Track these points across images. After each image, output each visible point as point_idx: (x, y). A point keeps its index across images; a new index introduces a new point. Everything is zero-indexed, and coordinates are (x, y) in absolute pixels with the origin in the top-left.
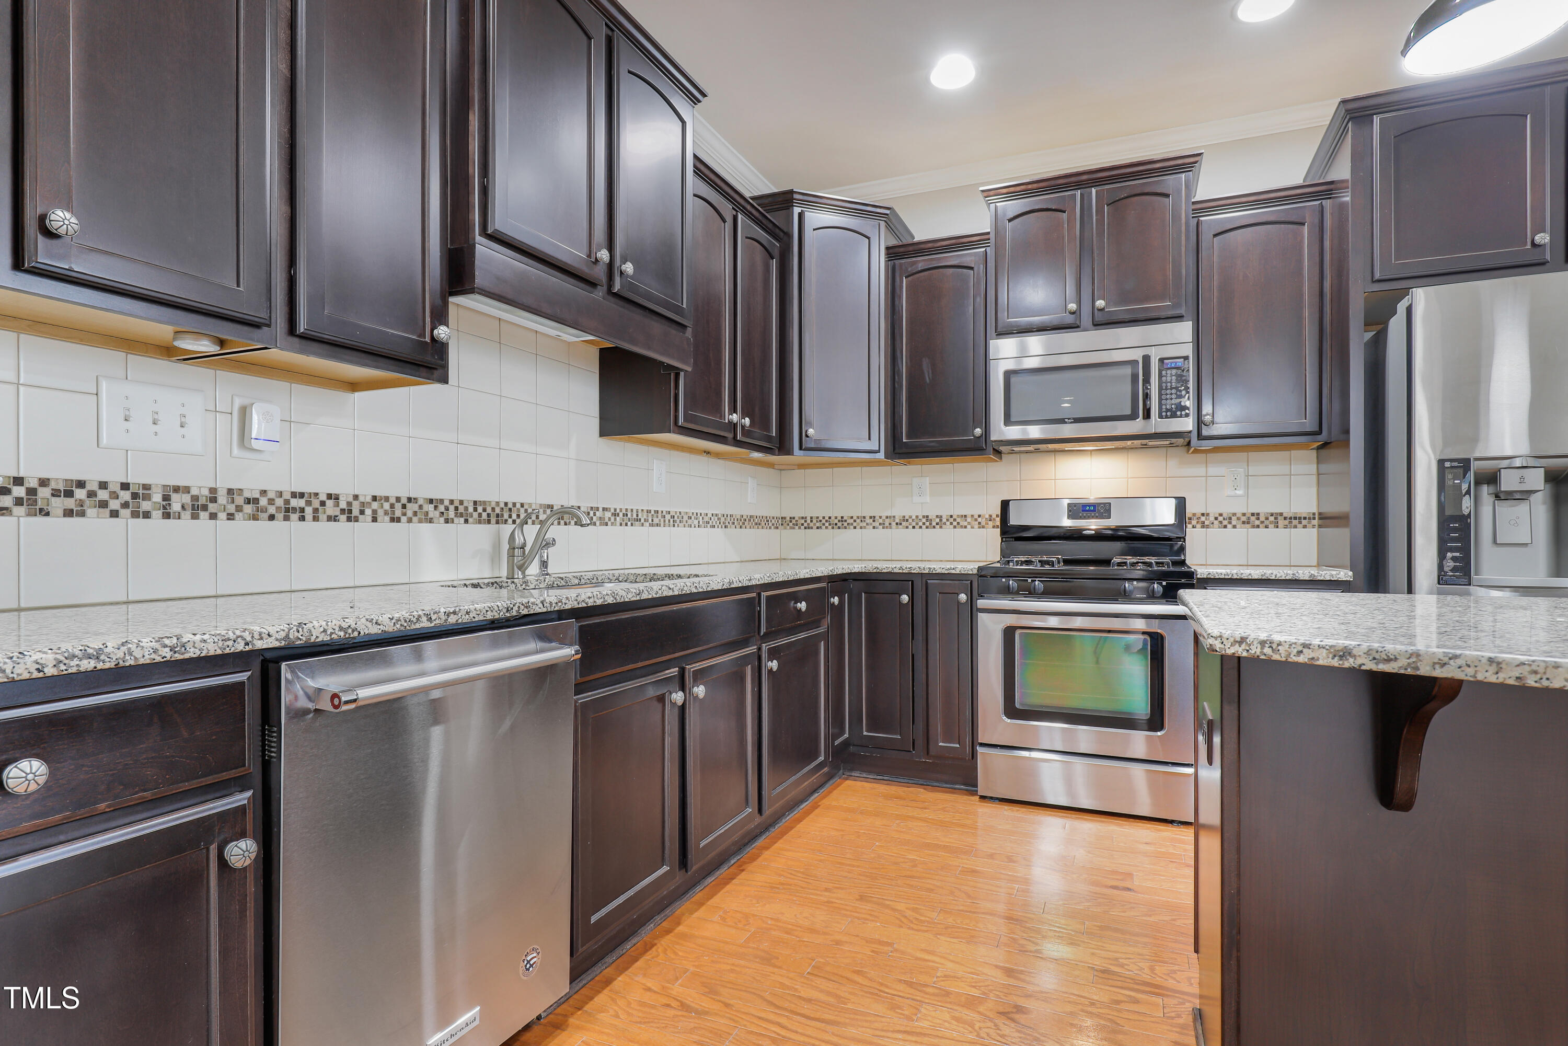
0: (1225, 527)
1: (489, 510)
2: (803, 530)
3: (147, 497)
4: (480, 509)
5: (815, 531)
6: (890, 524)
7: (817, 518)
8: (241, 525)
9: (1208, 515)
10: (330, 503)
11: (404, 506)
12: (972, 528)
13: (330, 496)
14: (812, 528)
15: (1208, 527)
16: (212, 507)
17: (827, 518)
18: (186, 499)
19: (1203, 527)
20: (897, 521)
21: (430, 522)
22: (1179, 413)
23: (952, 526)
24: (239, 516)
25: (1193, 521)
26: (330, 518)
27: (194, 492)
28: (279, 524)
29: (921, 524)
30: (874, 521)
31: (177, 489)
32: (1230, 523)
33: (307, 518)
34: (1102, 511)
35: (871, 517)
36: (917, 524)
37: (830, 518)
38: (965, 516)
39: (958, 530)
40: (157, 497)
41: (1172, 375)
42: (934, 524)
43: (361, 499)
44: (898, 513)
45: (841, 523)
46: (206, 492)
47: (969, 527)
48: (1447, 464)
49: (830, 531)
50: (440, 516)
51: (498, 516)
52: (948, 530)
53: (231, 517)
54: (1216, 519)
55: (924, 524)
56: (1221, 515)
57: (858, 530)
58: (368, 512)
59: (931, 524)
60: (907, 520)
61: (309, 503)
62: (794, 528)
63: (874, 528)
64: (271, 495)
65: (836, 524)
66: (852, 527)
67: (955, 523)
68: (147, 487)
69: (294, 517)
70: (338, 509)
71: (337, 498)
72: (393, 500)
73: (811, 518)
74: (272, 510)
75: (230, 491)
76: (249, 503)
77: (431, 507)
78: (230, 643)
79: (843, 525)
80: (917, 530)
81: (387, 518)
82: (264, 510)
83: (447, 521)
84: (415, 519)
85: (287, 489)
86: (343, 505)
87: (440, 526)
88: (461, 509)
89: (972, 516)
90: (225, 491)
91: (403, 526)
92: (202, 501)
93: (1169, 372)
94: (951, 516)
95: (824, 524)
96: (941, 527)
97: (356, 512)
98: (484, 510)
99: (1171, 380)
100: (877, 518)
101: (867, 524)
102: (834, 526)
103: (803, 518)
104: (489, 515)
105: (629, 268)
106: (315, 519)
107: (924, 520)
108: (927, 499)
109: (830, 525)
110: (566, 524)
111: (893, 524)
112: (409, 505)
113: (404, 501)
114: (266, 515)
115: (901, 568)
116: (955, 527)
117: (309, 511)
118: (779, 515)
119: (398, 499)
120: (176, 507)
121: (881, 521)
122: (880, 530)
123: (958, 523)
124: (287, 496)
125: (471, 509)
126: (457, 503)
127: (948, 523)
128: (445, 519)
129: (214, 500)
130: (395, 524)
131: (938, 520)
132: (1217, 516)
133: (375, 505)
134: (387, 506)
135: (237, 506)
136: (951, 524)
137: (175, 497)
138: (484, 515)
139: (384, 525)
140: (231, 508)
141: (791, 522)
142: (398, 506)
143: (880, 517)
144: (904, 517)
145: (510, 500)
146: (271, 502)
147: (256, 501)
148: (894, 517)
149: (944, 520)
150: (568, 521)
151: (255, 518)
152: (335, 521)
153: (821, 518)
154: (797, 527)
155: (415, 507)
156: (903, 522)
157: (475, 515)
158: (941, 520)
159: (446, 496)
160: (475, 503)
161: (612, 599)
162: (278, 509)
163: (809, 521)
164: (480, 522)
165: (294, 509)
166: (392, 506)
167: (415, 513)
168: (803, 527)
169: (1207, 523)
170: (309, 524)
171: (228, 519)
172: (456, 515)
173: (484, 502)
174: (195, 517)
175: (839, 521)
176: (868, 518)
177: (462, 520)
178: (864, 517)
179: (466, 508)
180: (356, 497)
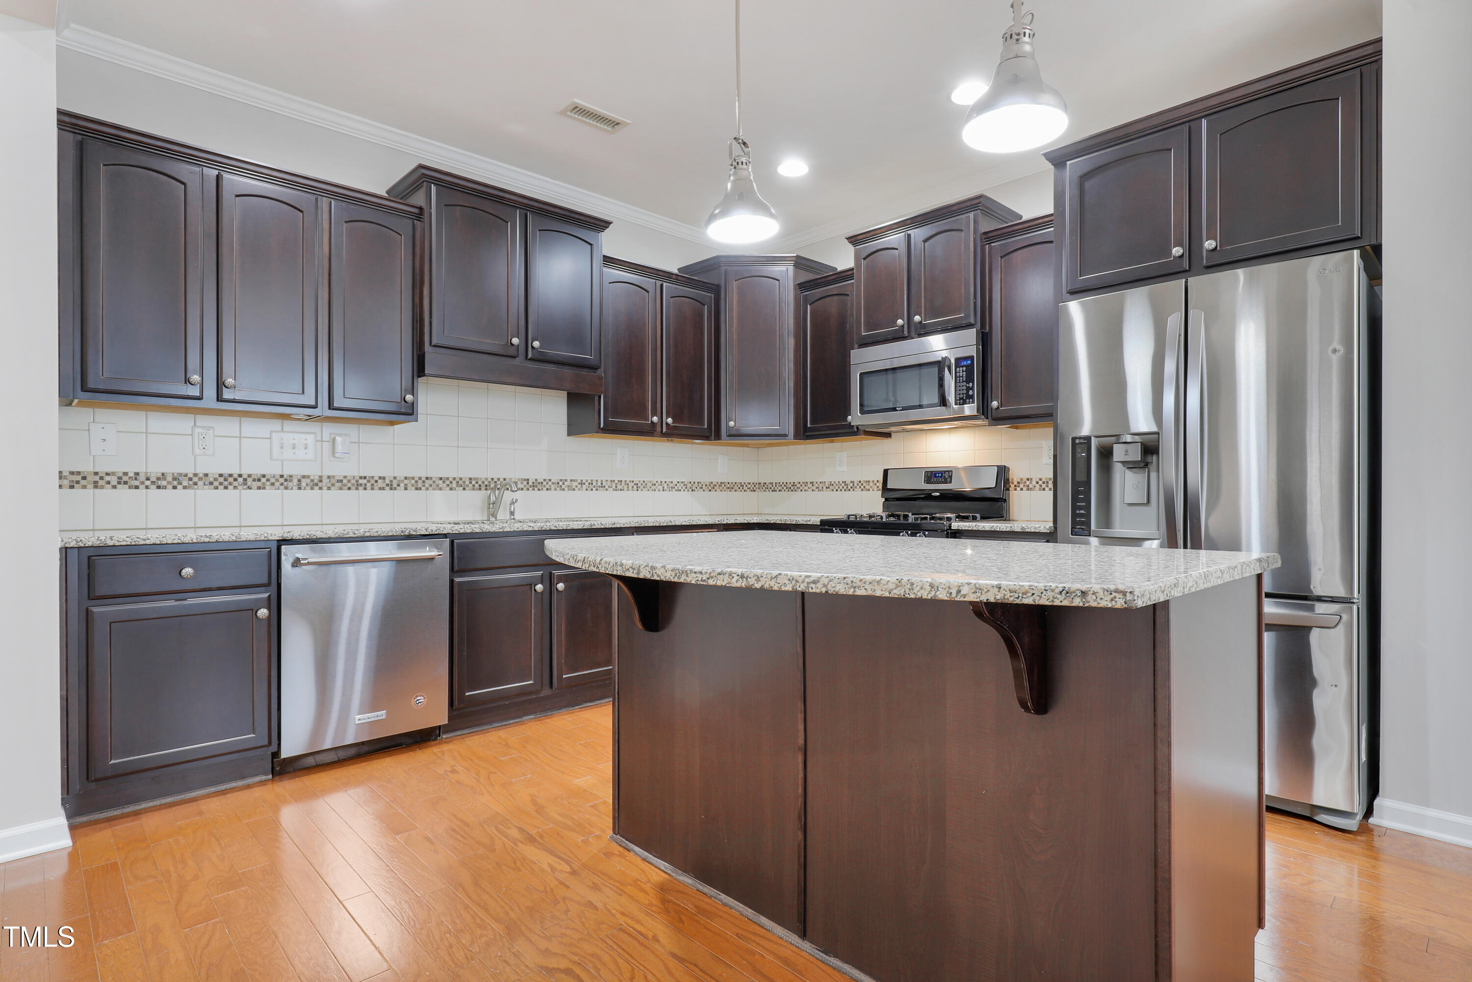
0: (1044, 489)
1: (480, 483)
2: (771, 493)
3: (291, 481)
4: (474, 482)
5: (778, 492)
6: (822, 488)
7: (779, 483)
8: (334, 492)
9: (1031, 479)
10: (380, 481)
11: (424, 482)
12: (873, 490)
13: (380, 478)
14: (776, 491)
15: (1031, 489)
16: (320, 484)
17: (785, 484)
18: (308, 481)
19: (1028, 490)
20: (827, 485)
21: (440, 490)
22: (968, 400)
23: (860, 489)
24: (332, 488)
25: (1021, 485)
26: (380, 489)
27: (312, 478)
28: (353, 492)
29: (841, 488)
30: (813, 485)
31: (304, 477)
32: (1047, 486)
33: (367, 488)
34: (947, 477)
35: (811, 483)
36: (839, 488)
37: (787, 483)
38: (869, 481)
39: (865, 492)
40: (295, 481)
41: (963, 371)
42: (849, 488)
43: (398, 478)
44: (827, 479)
45: (793, 487)
46: (317, 478)
47: (871, 490)
48: (1077, 441)
49: (787, 492)
50: (447, 487)
51: (486, 486)
52: (858, 492)
53: (329, 488)
54: (1037, 483)
55: (843, 487)
56: (1041, 480)
57: (803, 492)
58: (402, 485)
59: (847, 488)
60: (833, 485)
61: (369, 481)
62: (766, 491)
63: (813, 490)
64: (349, 478)
65: (790, 488)
66: (799, 490)
67: (862, 487)
68: (291, 476)
69: (361, 488)
70: (385, 484)
71: (384, 478)
72: (417, 479)
73: (776, 483)
74: (349, 485)
75: (329, 477)
76: (338, 482)
77: (441, 482)
78: (258, 536)
79: (794, 488)
80: (839, 492)
81: (414, 488)
82: (345, 485)
83: (451, 489)
84: (430, 488)
85: (357, 474)
86: (388, 482)
87: (447, 492)
88: (461, 482)
89: (873, 481)
90: (326, 477)
91: (423, 492)
92: (316, 481)
93: (961, 369)
94: (860, 482)
95: (783, 488)
96: (854, 490)
97: (395, 485)
98: (477, 483)
99: (963, 375)
100: (815, 483)
101: (809, 488)
102: (789, 489)
103: (771, 483)
104: (480, 486)
105: (536, 344)
106: (372, 489)
107: (843, 485)
108: (845, 469)
109: (787, 488)
110: (539, 490)
111: (825, 488)
112: (426, 481)
113: (424, 479)
114: (346, 488)
115: (781, 520)
116: (862, 490)
117: (369, 485)
118: (756, 481)
119: (420, 478)
120: (303, 484)
121: (817, 485)
122: (816, 492)
123: (864, 487)
124: (357, 478)
125: (467, 482)
126: (458, 479)
127: (858, 487)
128: (450, 488)
129: (321, 481)
130: (418, 491)
131: (852, 485)
132: (1038, 480)
133: (406, 482)
134: (413, 482)
135: (332, 484)
136: (860, 487)
137: (303, 480)
138: (477, 486)
139: (412, 492)
140: (329, 485)
141: (764, 486)
142: (420, 482)
143: (817, 483)
144: (831, 482)
145: (495, 477)
146: (349, 481)
147: (341, 481)
148: (825, 482)
149: (856, 485)
150: (541, 488)
151: (341, 489)
152: (383, 490)
153: (781, 484)
154: (767, 490)
155: (431, 482)
156: (830, 486)
157: (470, 485)
158: (853, 485)
159: (451, 475)
160: (470, 479)
161: (479, 530)
162: (353, 485)
163: (774, 486)
164: (474, 489)
165: (361, 485)
166: (416, 482)
167: (431, 485)
168: (771, 490)
169: (1031, 486)
170: (369, 491)
171: (328, 490)
172: (457, 486)
173: (477, 478)
174: (312, 489)
175: (792, 486)
176: (809, 483)
177: (461, 488)
178: (807, 483)
179: (464, 482)
180: (395, 478)
